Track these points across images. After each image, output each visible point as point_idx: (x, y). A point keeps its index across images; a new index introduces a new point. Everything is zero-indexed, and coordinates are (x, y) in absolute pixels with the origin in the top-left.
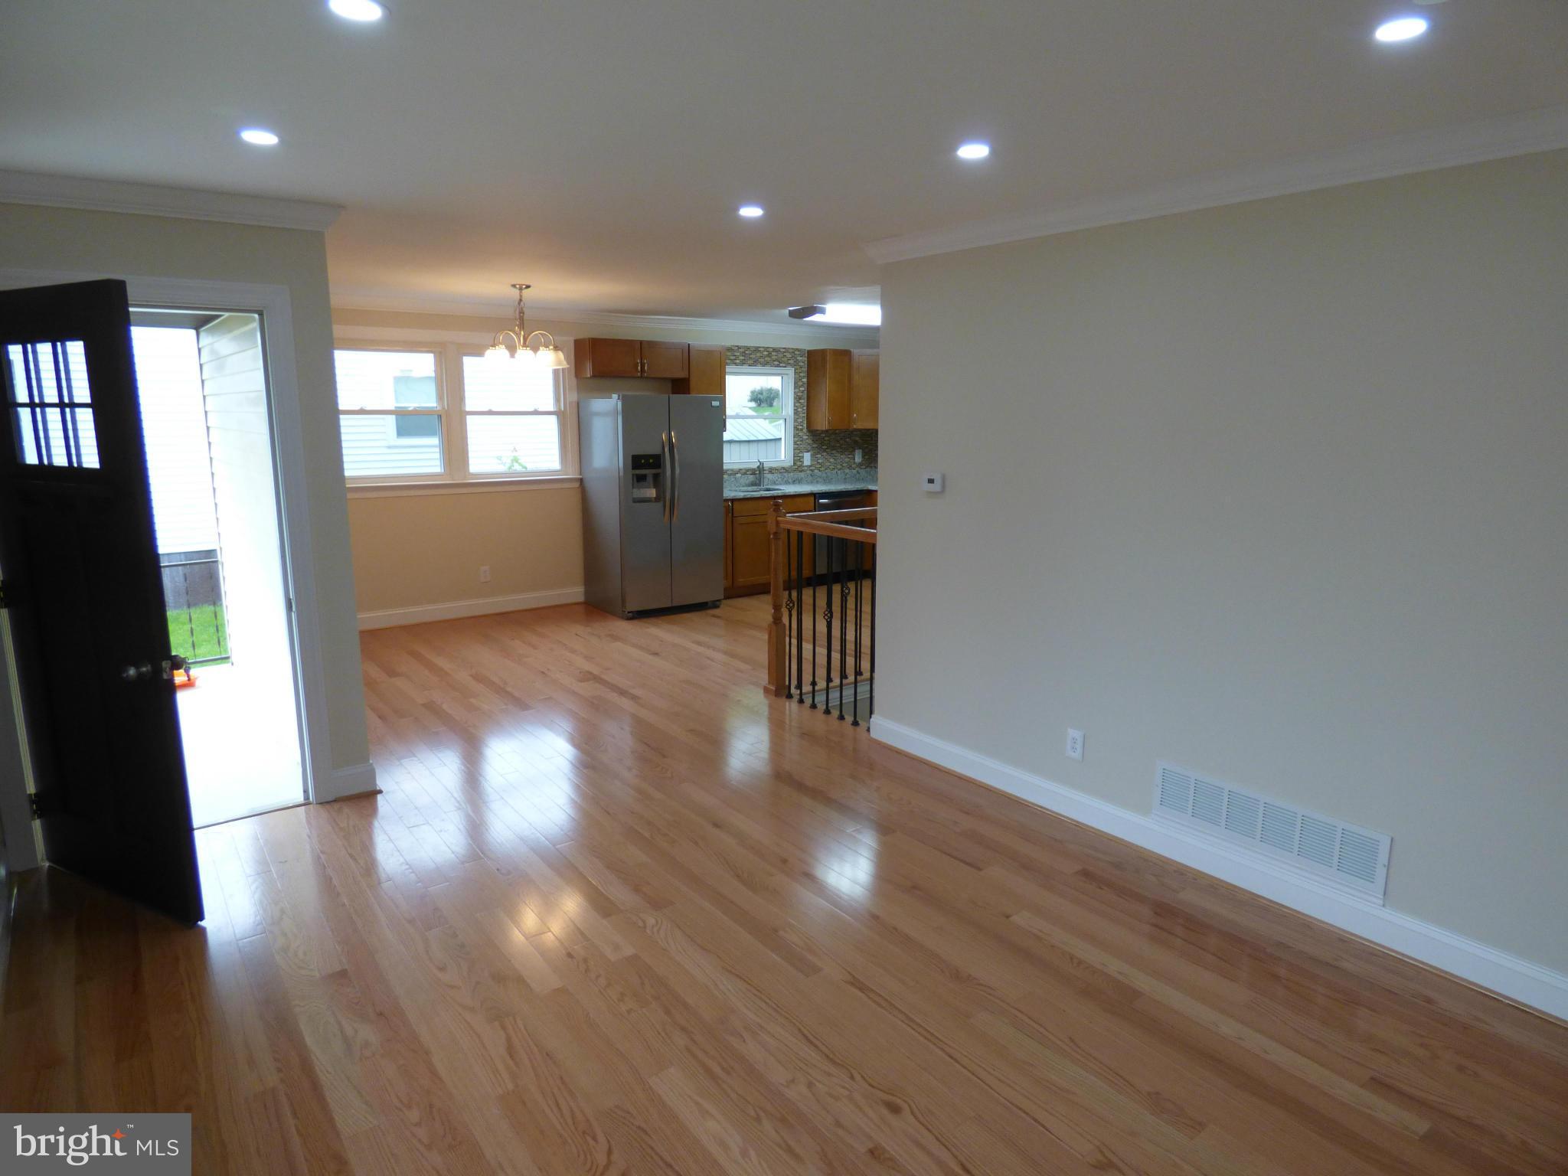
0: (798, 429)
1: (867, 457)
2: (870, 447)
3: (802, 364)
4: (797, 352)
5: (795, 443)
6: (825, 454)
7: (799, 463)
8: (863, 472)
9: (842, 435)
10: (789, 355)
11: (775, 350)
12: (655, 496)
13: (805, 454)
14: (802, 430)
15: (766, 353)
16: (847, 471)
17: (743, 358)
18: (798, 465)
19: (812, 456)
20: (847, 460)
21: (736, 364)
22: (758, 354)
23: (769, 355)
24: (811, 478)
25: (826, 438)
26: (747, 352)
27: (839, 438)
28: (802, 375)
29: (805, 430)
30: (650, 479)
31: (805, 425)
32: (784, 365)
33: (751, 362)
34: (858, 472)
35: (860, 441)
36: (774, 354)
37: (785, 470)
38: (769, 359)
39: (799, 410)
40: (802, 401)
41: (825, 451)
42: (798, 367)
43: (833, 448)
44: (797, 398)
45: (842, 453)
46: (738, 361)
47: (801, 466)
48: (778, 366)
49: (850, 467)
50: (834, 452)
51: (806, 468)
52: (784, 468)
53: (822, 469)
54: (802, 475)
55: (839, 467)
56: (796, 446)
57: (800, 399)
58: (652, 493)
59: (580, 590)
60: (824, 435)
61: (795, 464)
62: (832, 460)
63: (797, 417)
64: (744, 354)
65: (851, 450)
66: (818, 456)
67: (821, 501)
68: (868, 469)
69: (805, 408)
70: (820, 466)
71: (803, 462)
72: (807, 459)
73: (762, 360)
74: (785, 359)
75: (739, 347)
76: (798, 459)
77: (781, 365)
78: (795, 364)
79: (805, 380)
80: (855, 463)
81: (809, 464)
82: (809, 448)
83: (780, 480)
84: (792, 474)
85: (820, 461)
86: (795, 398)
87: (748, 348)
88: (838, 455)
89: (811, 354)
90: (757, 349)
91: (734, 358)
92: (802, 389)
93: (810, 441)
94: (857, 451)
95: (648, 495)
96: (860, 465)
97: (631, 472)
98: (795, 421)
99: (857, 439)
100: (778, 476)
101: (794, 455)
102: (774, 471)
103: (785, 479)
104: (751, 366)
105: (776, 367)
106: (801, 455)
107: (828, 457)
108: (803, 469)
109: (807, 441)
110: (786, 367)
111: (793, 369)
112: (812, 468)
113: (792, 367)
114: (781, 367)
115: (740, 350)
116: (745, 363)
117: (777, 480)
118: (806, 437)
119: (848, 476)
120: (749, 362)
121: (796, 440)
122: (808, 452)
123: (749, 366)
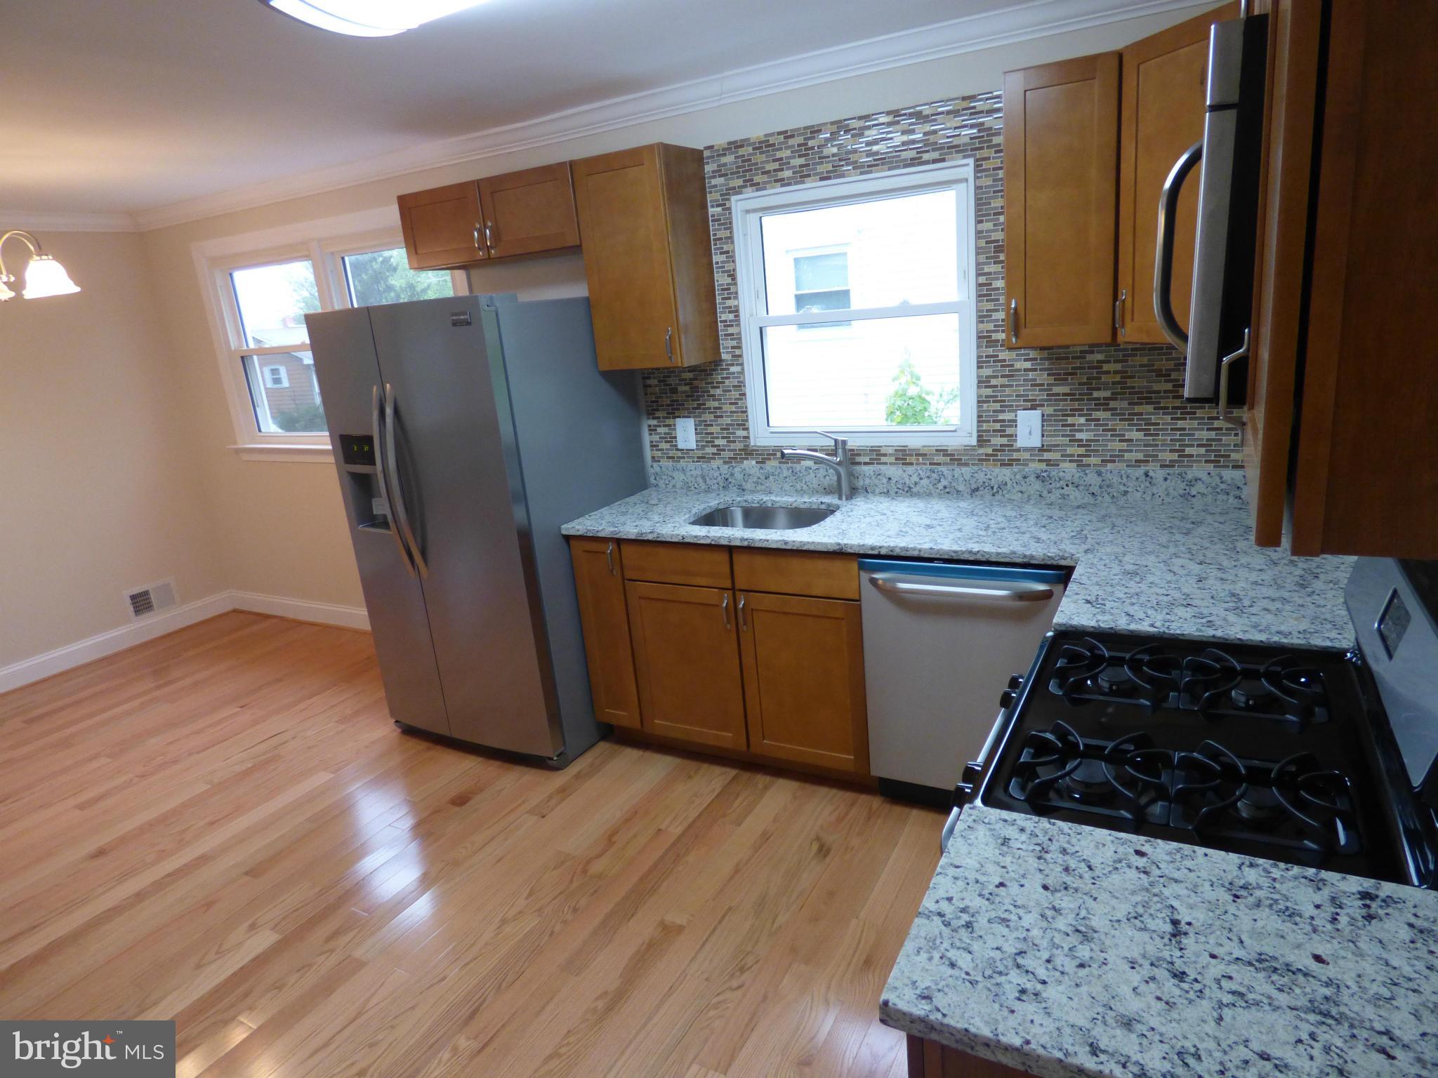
0: (991, 343)
4: (981, 107)
5: (982, 382)
6: (1103, 414)
7: (998, 441)
13: (1022, 415)
17: (802, 161)
18: (994, 447)
19: (1050, 420)
20: (1205, 435)
21: (783, 182)
24: (1038, 485)
26: (811, 143)
32: (935, 155)
33: (825, 168)
36: (899, 127)
37: (954, 458)
38: (884, 147)
39: (997, 283)
40: (1002, 257)
41: (1103, 404)
42: (986, 153)
46: (787, 174)
47: (1010, 447)
48: (917, 162)
51: (1027, 456)
52: (944, 452)
53: (1095, 460)
54: (1004, 474)
55: (1168, 456)
56: (988, 391)
57: (999, 251)
60: (1099, 358)
61: (982, 441)
62: (1135, 435)
63: (991, 306)
64: (802, 150)
66: (1070, 420)
70: (1082, 451)
71: (1012, 437)
72: (1029, 428)
73: (859, 156)
75: (787, 135)
76: (994, 426)
77: (926, 157)
78: (976, 146)
81: (1036, 442)
82: (1036, 394)
83: (925, 484)
84: (966, 471)
85: (1079, 436)
86: (980, 251)
87: (816, 131)
91: (776, 165)
92: (1001, 219)
93: (1043, 378)
98: (983, 318)
100: (923, 470)
101: (979, 416)
102: (913, 459)
103: (944, 482)
104: (828, 178)
105: (906, 166)
106: (1007, 416)
107: (1120, 425)
108: (1015, 455)
109: (1031, 375)
110: (943, 160)
111: (971, 161)
112: (1046, 456)
113: (965, 157)
114: (927, 162)
115: (791, 142)
116: (809, 176)
117: (916, 484)
118: (1028, 365)
119: (1199, 487)
120: (820, 169)
121: (987, 372)
122: (1033, 408)
123: (822, 179)
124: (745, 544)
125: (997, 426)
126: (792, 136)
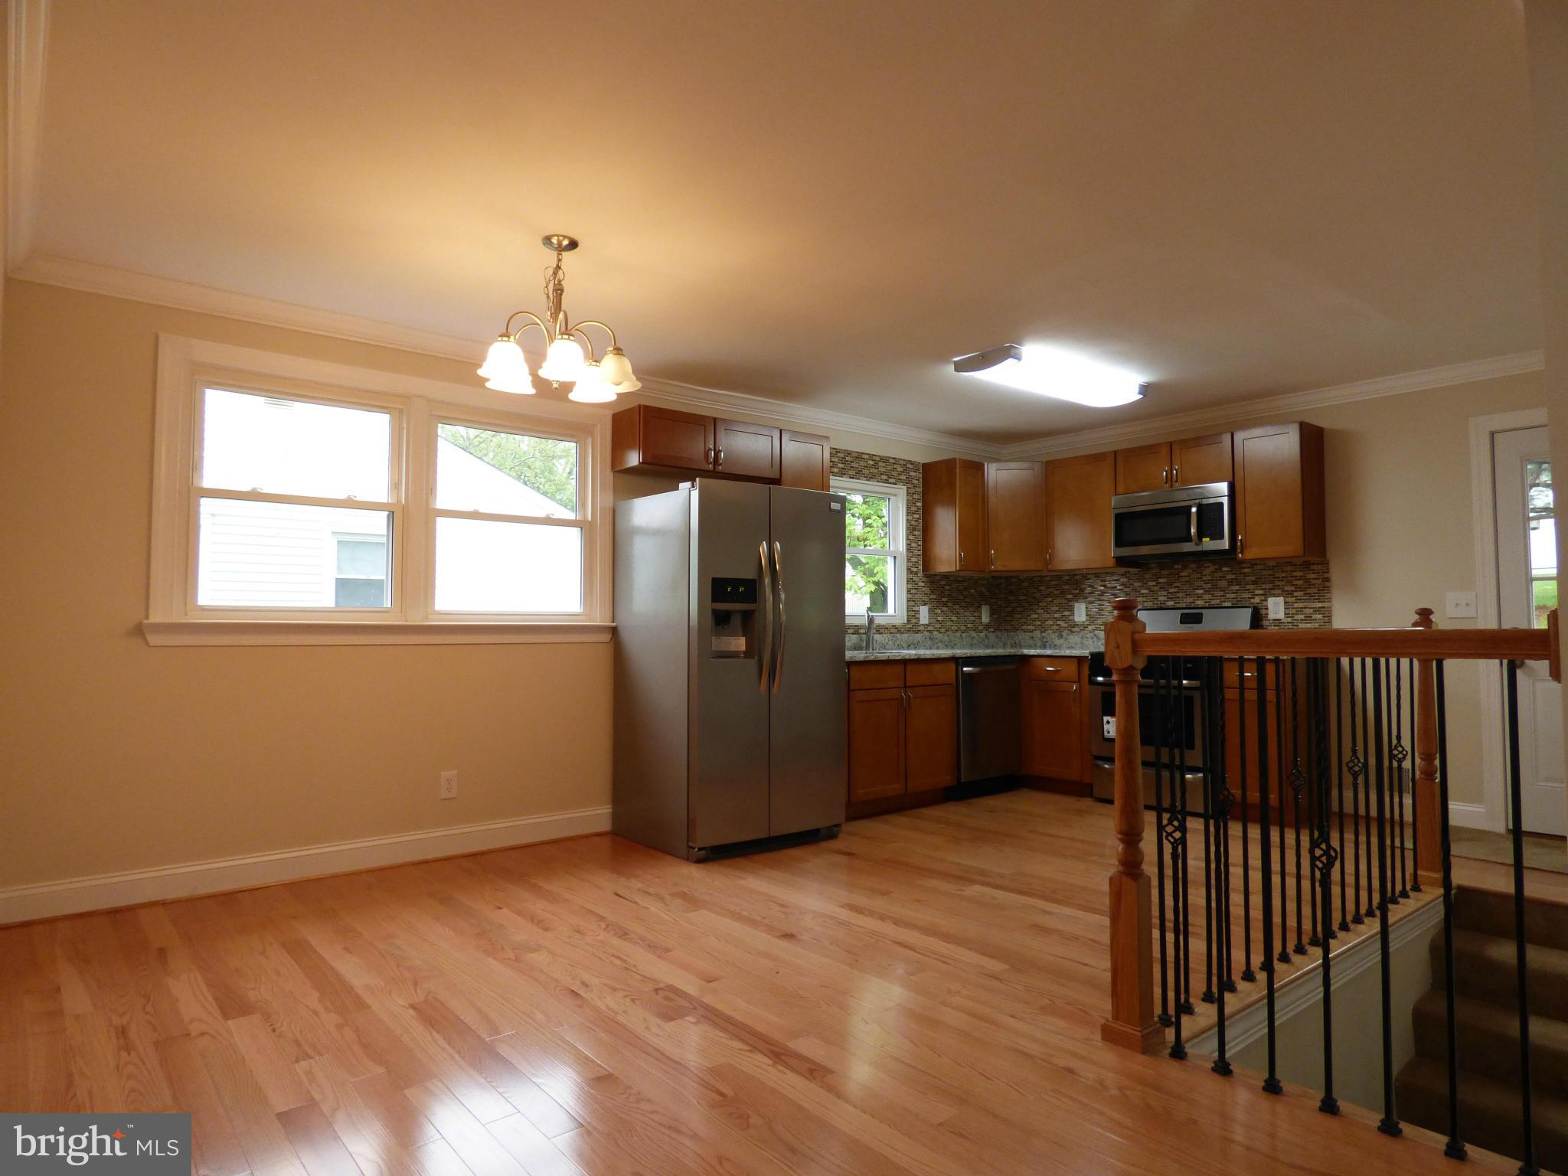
0: (912, 572)
1: (995, 616)
2: (1000, 603)
3: (916, 482)
4: (911, 466)
5: (909, 591)
6: (945, 609)
7: (914, 621)
8: (992, 636)
9: (966, 584)
10: (900, 469)
11: (884, 460)
12: (744, 650)
13: (921, 607)
14: (916, 573)
15: (871, 462)
16: (973, 634)
17: (842, 466)
18: (912, 625)
19: (930, 610)
20: (972, 619)
22: (862, 463)
23: (875, 466)
24: (929, 640)
25: (947, 587)
26: (847, 459)
27: (961, 588)
28: (915, 496)
29: (920, 574)
30: (736, 621)
31: (920, 567)
32: (893, 481)
33: (853, 472)
34: (986, 636)
35: (987, 594)
36: (880, 464)
37: (897, 629)
38: (876, 471)
39: (913, 545)
40: (916, 533)
41: (945, 605)
42: (910, 485)
43: (956, 601)
44: (911, 529)
45: (966, 608)
46: (836, 470)
47: (917, 624)
48: (886, 482)
49: (976, 630)
50: (957, 607)
51: (922, 628)
52: (896, 627)
53: (943, 630)
54: (919, 637)
55: (963, 628)
56: (910, 596)
57: (914, 529)
58: (740, 643)
59: (605, 811)
60: (943, 583)
61: (909, 621)
62: (954, 618)
63: (911, 555)
64: (843, 460)
65: (977, 605)
66: (936, 611)
67: (965, 669)
68: (999, 633)
69: (920, 543)
70: (940, 625)
71: (918, 619)
72: (924, 612)
73: (866, 471)
74: (895, 473)
75: (837, 451)
76: (912, 614)
77: (890, 480)
78: (908, 482)
79: (919, 504)
80: (981, 623)
81: (926, 621)
82: (926, 599)
83: (891, 642)
84: (905, 635)
85: (940, 619)
86: (908, 529)
87: (849, 453)
88: (961, 611)
89: (927, 468)
90: (860, 456)
92: (916, 516)
93: (926, 590)
94: (983, 607)
95: (733, 648)
96: (987, 626)
97: (709, 605)
98: (908, 560)
99: (983, 589)
100: (890, 637)
101: (908, 608)
102: (882, 631)
103: (898, 642)
104: (853, 478)
105: (884, 482)
106: (917, 609)
107: (950, 614)
108: (919, 628)
109: (924, 589)
110: (895, 484)
111: (905, 487)
112: (930, 628)
113: (904, 485)
114: (890, 483)
115: (839, 455)
116: (845, 474)
117: (887, 644)
118: (923, 584)
119: (975, 641)
120: (850, 472)
121: (910, 586)
122: (925, 605)
123: (850, 478)
124: (916, 657)
125: (913, 613)
126: (839, 452)
